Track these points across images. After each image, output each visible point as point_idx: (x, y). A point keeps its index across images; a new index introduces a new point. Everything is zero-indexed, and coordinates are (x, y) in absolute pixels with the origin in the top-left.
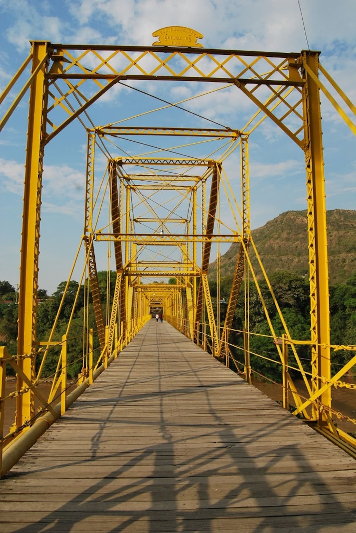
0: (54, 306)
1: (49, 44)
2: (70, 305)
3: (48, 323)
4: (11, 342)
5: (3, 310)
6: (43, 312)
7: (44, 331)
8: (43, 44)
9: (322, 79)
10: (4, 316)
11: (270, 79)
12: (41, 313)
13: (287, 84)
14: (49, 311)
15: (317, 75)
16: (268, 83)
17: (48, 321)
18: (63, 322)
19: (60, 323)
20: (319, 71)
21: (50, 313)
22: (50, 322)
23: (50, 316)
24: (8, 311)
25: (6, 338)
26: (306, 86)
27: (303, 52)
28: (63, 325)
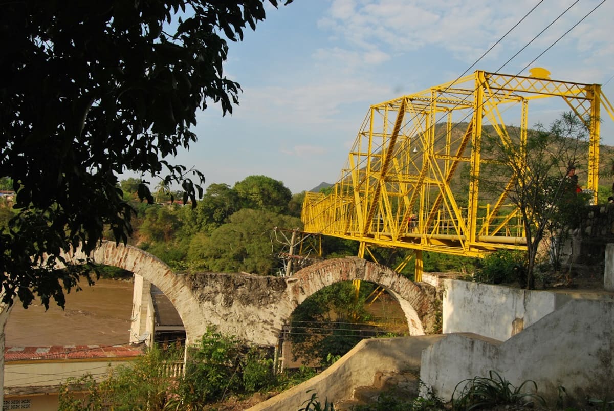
0: (204, 208)
1: (485, 73)
2: (220, 209)
3: (195, 227)
4: (152, 244)
5: (146, 209)
6: (191, 214)
7: (190, 235)
8: (482, 72)
9: (601, 97)
10: (147, 216)
11: (578, 96)
12: (189, 215)
13: (585, 99)
14: (197, 214)
15: (600, 96)
16: (577, 98)
17: (196, 224)
18: (213, 226)
19: (208, 227)
20: (601, 94)
21: (199, 216)
22: (198, 226)
23: (199, 220)
24: (152, 210)
25: (147, 239)
26: (594, 101)
27: (594, 84)
28: (212, 229)
